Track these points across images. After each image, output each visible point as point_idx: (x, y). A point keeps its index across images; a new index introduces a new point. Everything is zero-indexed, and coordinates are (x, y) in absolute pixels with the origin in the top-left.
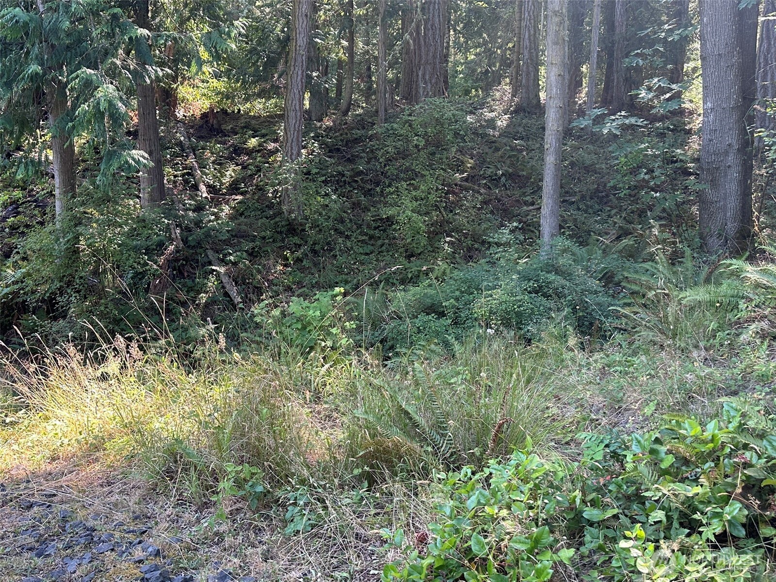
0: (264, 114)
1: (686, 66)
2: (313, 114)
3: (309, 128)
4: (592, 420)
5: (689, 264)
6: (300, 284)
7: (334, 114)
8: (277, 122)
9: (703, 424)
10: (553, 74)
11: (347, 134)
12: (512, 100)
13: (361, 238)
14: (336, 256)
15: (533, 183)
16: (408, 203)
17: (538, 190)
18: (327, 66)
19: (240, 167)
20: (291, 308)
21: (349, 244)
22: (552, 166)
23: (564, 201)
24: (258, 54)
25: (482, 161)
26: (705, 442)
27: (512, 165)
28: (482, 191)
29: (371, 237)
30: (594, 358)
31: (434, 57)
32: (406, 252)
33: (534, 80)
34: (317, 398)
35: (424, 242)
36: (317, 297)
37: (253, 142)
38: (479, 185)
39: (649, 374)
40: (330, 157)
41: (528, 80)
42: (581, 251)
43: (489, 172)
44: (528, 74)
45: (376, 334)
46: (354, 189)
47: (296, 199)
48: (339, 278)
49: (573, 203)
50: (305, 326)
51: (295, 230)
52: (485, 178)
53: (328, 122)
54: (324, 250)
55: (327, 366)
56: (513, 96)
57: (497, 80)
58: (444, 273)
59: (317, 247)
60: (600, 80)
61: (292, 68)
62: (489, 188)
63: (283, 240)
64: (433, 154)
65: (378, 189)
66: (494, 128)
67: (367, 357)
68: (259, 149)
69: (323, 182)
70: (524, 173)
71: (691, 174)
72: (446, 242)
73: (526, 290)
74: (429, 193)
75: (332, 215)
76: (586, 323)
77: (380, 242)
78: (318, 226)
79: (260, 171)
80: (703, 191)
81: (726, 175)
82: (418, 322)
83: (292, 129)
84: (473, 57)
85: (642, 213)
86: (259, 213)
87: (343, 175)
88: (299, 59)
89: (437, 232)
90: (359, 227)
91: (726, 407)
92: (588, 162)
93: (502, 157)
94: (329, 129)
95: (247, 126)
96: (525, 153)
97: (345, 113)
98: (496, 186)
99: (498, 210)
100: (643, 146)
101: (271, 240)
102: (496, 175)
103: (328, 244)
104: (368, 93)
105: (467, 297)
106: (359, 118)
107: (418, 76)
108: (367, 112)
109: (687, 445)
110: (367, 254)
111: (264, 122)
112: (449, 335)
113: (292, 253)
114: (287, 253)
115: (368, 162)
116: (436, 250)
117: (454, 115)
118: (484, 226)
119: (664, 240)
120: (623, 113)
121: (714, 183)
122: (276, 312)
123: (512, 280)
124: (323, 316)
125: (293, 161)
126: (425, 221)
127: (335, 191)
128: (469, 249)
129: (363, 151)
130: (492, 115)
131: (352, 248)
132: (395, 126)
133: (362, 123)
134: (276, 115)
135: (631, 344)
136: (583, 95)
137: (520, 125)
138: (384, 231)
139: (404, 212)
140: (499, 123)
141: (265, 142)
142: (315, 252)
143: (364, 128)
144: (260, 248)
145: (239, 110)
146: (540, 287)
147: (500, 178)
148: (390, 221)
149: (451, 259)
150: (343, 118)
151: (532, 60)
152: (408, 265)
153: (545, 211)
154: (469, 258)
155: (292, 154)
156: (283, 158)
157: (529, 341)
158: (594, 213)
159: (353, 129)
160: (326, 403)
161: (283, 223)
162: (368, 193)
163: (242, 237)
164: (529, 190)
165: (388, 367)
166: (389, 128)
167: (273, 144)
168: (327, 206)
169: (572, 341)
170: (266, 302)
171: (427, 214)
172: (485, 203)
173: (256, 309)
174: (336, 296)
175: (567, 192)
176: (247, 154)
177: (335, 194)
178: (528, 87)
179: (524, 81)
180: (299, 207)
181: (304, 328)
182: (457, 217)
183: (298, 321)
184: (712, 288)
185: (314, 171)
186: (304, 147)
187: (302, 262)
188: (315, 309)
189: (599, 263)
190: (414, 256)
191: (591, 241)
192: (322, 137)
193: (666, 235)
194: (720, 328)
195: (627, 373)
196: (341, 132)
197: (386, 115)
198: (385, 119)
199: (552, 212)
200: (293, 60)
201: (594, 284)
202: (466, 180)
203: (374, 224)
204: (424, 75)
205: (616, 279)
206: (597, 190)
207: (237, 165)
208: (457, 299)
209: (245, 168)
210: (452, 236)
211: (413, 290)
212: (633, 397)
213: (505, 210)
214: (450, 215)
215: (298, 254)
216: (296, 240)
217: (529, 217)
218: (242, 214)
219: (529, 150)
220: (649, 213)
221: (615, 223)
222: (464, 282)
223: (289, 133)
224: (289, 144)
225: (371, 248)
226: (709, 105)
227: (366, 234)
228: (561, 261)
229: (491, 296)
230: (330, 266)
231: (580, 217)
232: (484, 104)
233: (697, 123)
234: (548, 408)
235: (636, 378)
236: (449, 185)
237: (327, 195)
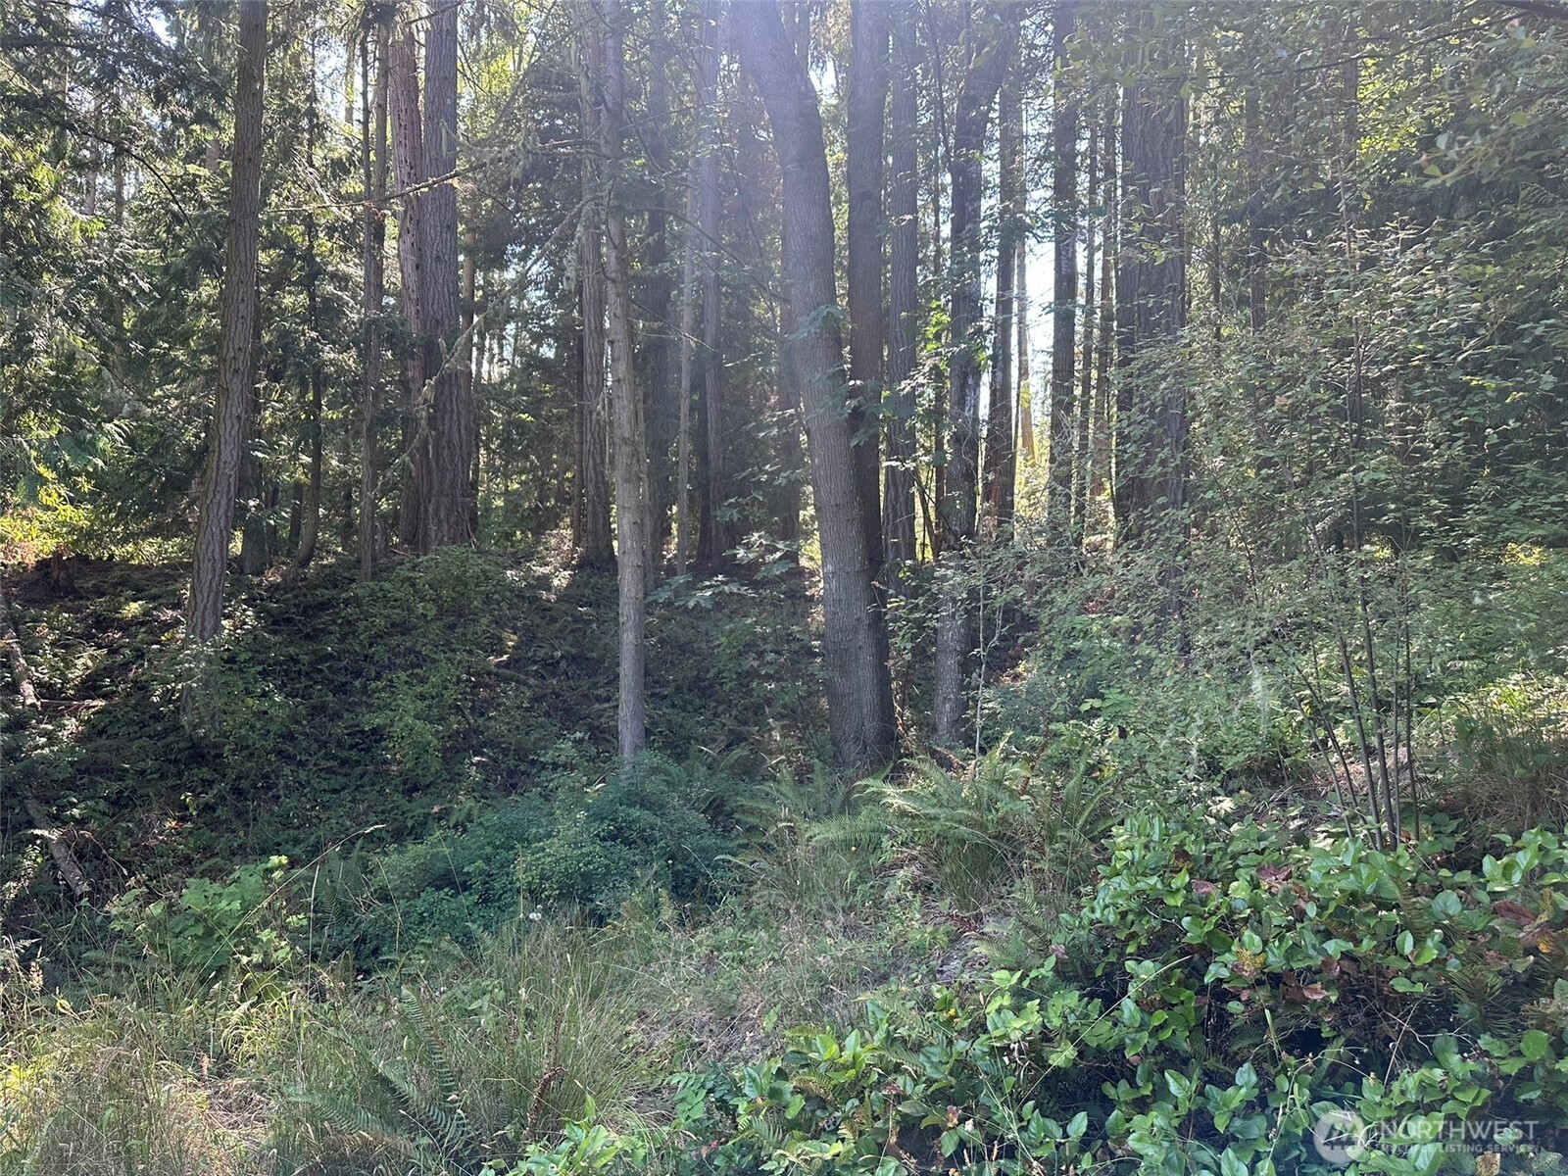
0: (158, 562)
1: (801, 513)
2: (247, 564)
3: (238, 585)
4: (693, 1046)
5: (820, 782)
6: (208, 851)
7: (284, 563)
8: (181, 575)
9: (840, 1038)
10: (625, 521)
11: (305, 595)
12: (573, 551)
13: (324, 764)
14: (279, 797)
15: (607, 669)
16: (408, 704)
17: (614, 680)
18: (276, 491)
19: (105, 651)
20: (185, 899)
21: (303, 775)
22: (632, 647)
23: (653, 695)
24: (150, 470)
25: (529, 638)
26: (845, 1068)
27: (576, 643)
28: (532, 681)
29: (344, 762)
30: (698, 938)
31: (453, 486)
32: (405, 783)
33: (604, 525)
34: (224, 1067)
35: (436, 766)
36: (236, 875)
37: (133, 608)
38: (527, 673)
39: (773, 959)
40: (274, 633)
41: (595, 524)
42: (675, 769)
43: (541, 653)
44: (595, 515)
45: (347, 930)
46: (316, 683)
47: (207, 705)
48: (283, 836)
49: (666, 697)
50: (209, 929)
51: (203, 756)
52: (535, 662)
53: (273, 577)
54: (256, 788)
55: (245, 1006)
56: (576, 544)
57: (551, 520)
58: (469, 818)
59: (244, 784)
60: (695, 528)
61: (210, 495)
62: (543, 677)
63: (179, 775)
64: (452, 627)
65: (357, 683)
66: (549, 589)
67: (325, 978)
68: (143, 621)
69: (260, 673)
70: (595, 655)
71: (816, 655)
72: (472, 764)
73: (598, 835)
74: (446, 688)
75: (273, 728)
76: (688, 881)
77: (358, 770)
78: (247, 747)
79: (142, 656)
80: (831, 679)
81: (857, 658)
82: (420, 905)
83: (206, 590)
84: (516, 486)
85: (757, 710)
86: (137, 729)
87: (296, 661)
88: (224, 482)
89: (456, 749)
90: (324, 745)
91: (871, 1008)
92: (683, 639)
93: (561, 631)
94: (273, 588)
95: (123, 583)
96: (594, 626)
97: (305, 563)
98: (553, 674)
99: (556, 709)
100: (749, 621)
101: (155, 776)
102: (552, 657)
103: (265, 777)
104: (346, 530)
105: (504, 854)
106: (328, 571)
107: (427, 511)
108: (342, 562)
109: (821, 1076)
110: (335, 791)
111: (158, 575)
112: (474, 922)
113: (196, 796)
114: (187, 797)
115: (342, 640)
116: (456, 778)
117: (484, 572)
118: (534, 736)
119: (788, 749)
120: (720, 577)
121: (844, 671)
122: (155, 909)
123: (576, 821)
124: (245, 910)
125: (204, 640)
126: (438, 732)
127: (280, 689)
128: (511, 773)
129: (334, 622)
130: (546, 570)
131: (308, 782)
132: (387, 585)
133: (333, 579)
134: (180, 564)
135: (747, 909)
136: (672, 547)
137: (586, 586)
138: (368, 750)
139: (400, 719)
140: (556, 582)
141: (155, 609)
142: (238, 792)
143: (335, 586)
144: (134, 791)
145: (111, 557)
146: (620, 829)
147: (558, 662)
148: (377, 734)
149: (481, 792)
150: (300, 571)
151: (599, 496)
152: (407, 806)
153: (625, 712)
154: (510, 788)
155: (204, 629)
156: (187, 635)
157: (601, 921)
158: (695, 711)
159: (316, 587)
160: (241, 1075)
161: (182, 745)
162: (340, 689)
163: (100, 772)
164: (602, 680)
165: (363, 991)
166: (377, 588)
167: (170, 612)
168: (265, 713)
169: (668, 913)
170: (137, 892)
171: (441, 719)
172: (536, 699)
173: (114, 907)
174: (271, 871)
175: (656, 682)
176: (120, 629)
177: (281, 692)
178: (595, 534)
179: (589, 525)
180: (213, 716)
181: (209, 932)
182: (493, 723)
183: (197, 921)
184: (846, 819)
185: (243, 657)
186: (227, 617)
187: (214, 811)
188: (232, 897)
189: (703, 788)
190: (417, 790)
191: (691, 752)
192: (262, 600)
193: (789, 742)
194: (861, 879)
195: (741, 961)
196: (295, 592)
197: (374, 567)
198: (374, 574)
199: (635, 713)
200: (213, 483)
201: (697, 819)
202: (507, 665)
203: (349, 741)
204: (437, 511)
205: (728, 808)
206: (698, 679)
207: (99, 647)
208: (488, 860)
209: (113, 652)
210: (482, 754)
211: (413, 849)
212: (750, 1000)
213: (567, 710)
214: (481, 721)
215: (208, 798)
216: (206, 773)
217: (603, 720)
218: (100, 733)
219: (601, 623)
220: (767, 710)
221: (724, 725)
222: (500, 830)
223: (199, 596)
224: (198, 614)
225: (342, 780)
226: (830, 568)
227: (335, 758)
228: (649, 788)
229: (543, 850)
230: (266, 816)
231: (677, 717)
232: (532, 554)
233: (818, 589)
234: (627, 1034)
235: (755, 967)
236: (478, 675)
237: (264, 694)
